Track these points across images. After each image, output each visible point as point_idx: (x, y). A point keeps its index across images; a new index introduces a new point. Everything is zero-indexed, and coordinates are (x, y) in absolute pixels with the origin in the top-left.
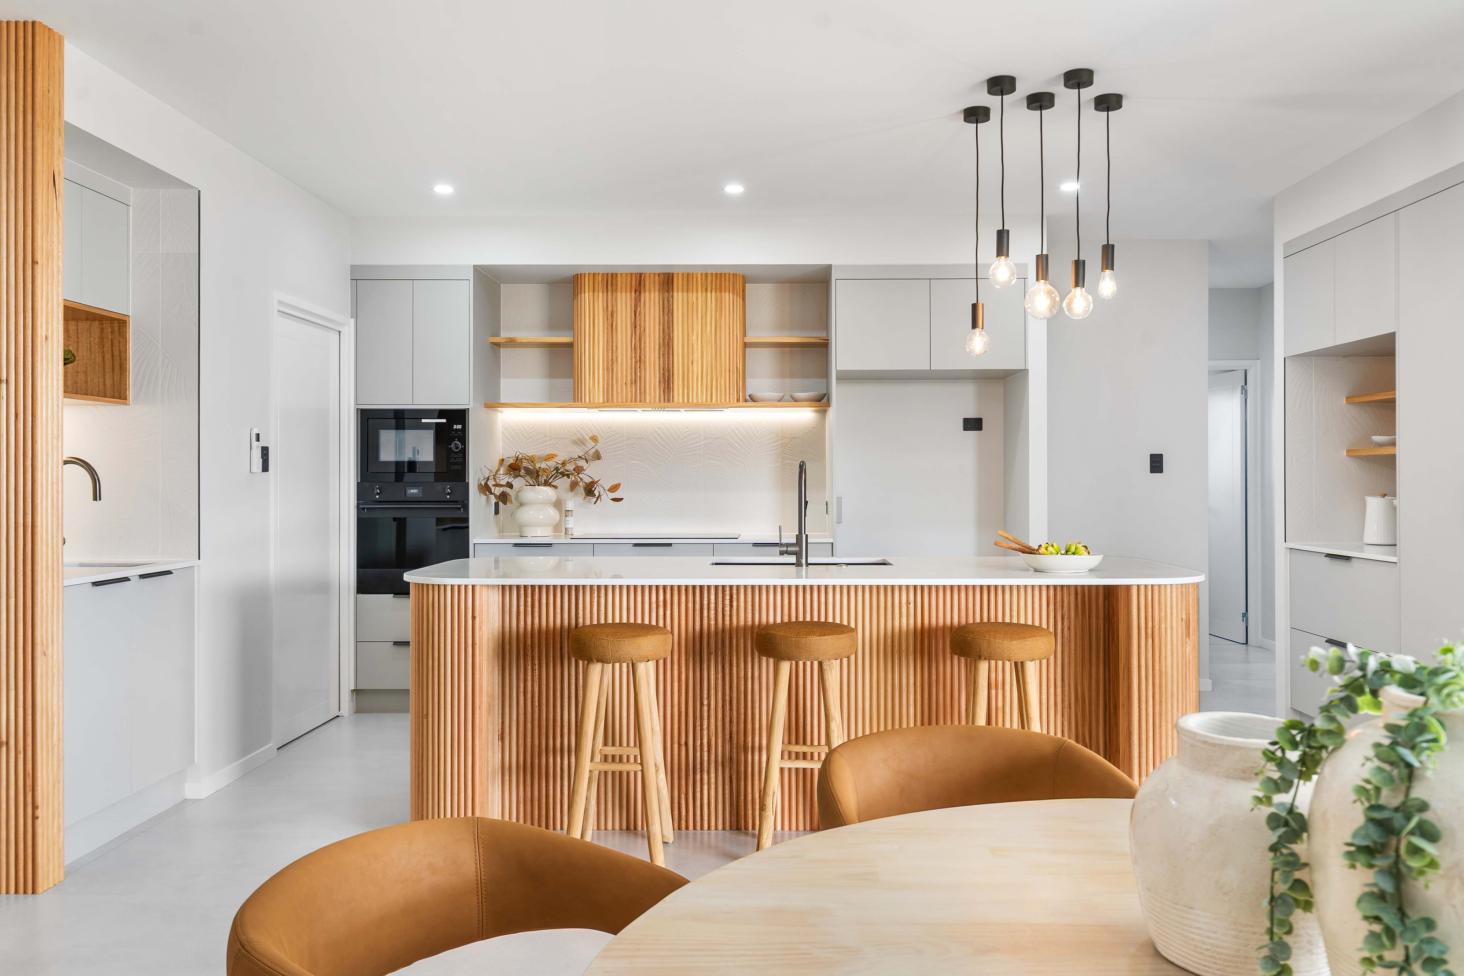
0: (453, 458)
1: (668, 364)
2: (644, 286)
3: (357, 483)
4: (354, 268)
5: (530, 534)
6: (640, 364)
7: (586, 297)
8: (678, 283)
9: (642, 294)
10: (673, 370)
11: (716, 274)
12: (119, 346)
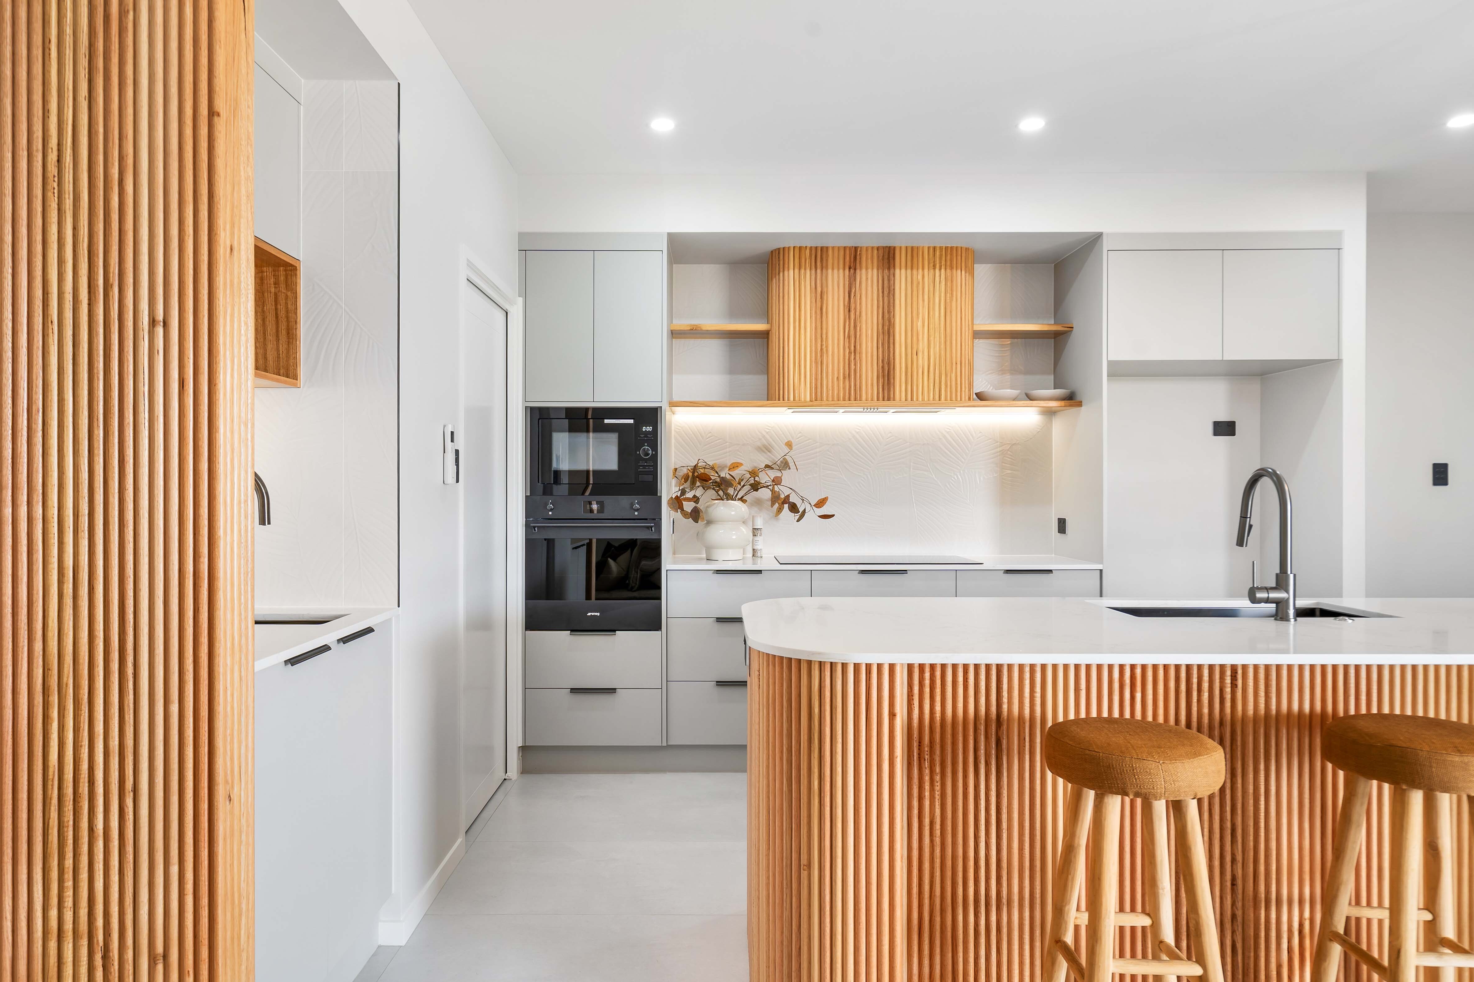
0: (641, 466)
1: (889, 355)
2: (860, 262)
3: (526, 496)
4: (522, 236)
5: (721, 558)
6: (855, 355)
7: (790, 275)
8: (900, 258)
9: (858, 271)
10: (894, 362)
11: (946, 248)
12: (286, 304)
